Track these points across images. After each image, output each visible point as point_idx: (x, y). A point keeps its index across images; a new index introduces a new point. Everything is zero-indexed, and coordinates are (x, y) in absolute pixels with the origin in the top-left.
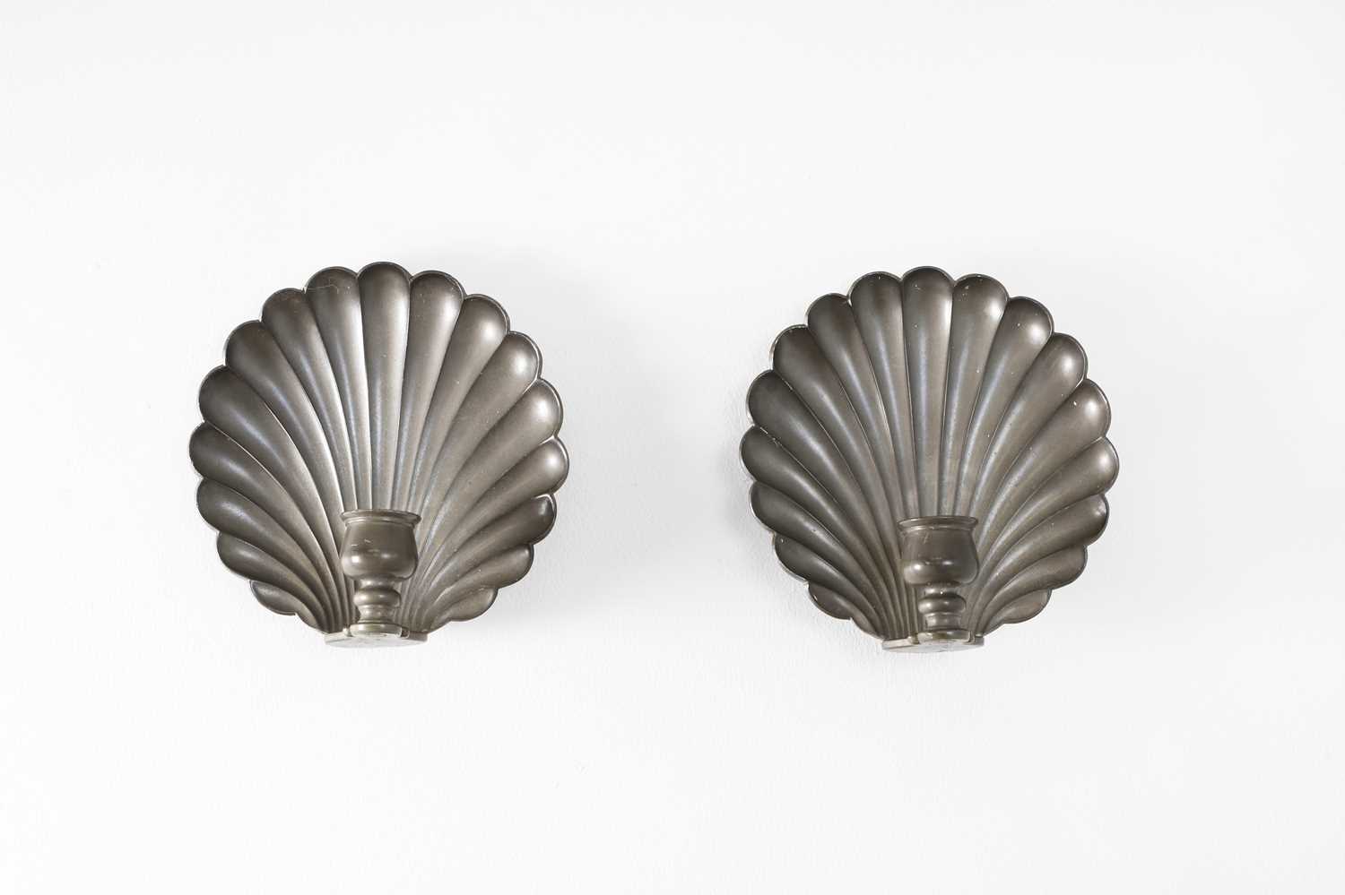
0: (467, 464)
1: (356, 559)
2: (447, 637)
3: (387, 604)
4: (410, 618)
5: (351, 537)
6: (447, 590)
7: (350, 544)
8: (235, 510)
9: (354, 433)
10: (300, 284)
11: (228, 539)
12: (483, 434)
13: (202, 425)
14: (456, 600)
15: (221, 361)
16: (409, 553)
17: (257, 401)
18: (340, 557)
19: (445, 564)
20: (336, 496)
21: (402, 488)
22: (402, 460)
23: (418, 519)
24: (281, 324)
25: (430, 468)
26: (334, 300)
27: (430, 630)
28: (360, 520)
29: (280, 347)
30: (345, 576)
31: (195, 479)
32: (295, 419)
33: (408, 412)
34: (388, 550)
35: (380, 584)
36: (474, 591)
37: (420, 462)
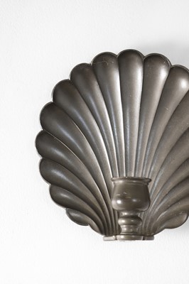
0: (172, 150)
1: (119, 202)
2: (163, 237)
3: (135, 225)
4: (145, 227)
5: (117, 190)
6: (163, 214)
7: (116, 194)
8: (58, 174)
9: (116, 134)
10: (89, 60)
11: (55, 188)
12: (180, 135)
13: (42, 131)
14: (168, 218)
15: (51, 100)
16: (146, 198)
17: (68, 120)
18: (111, 200)
19: (162, 200)
20: (107, 166)
21: (140, 161)
22: (140, 148)
23: (151, 180)
24: (80, 81)
25: (154, 152)
26: (106, 69)
27: (155, 234)
28: (121, 182)
29: (79, 93)
30: (113, 210)
31: (39, 158)
32: (87, 128)
33: (143, 124)
34: (135, 198)
35: (132, 214)
36: (177, 214)
37: (149, 148)
